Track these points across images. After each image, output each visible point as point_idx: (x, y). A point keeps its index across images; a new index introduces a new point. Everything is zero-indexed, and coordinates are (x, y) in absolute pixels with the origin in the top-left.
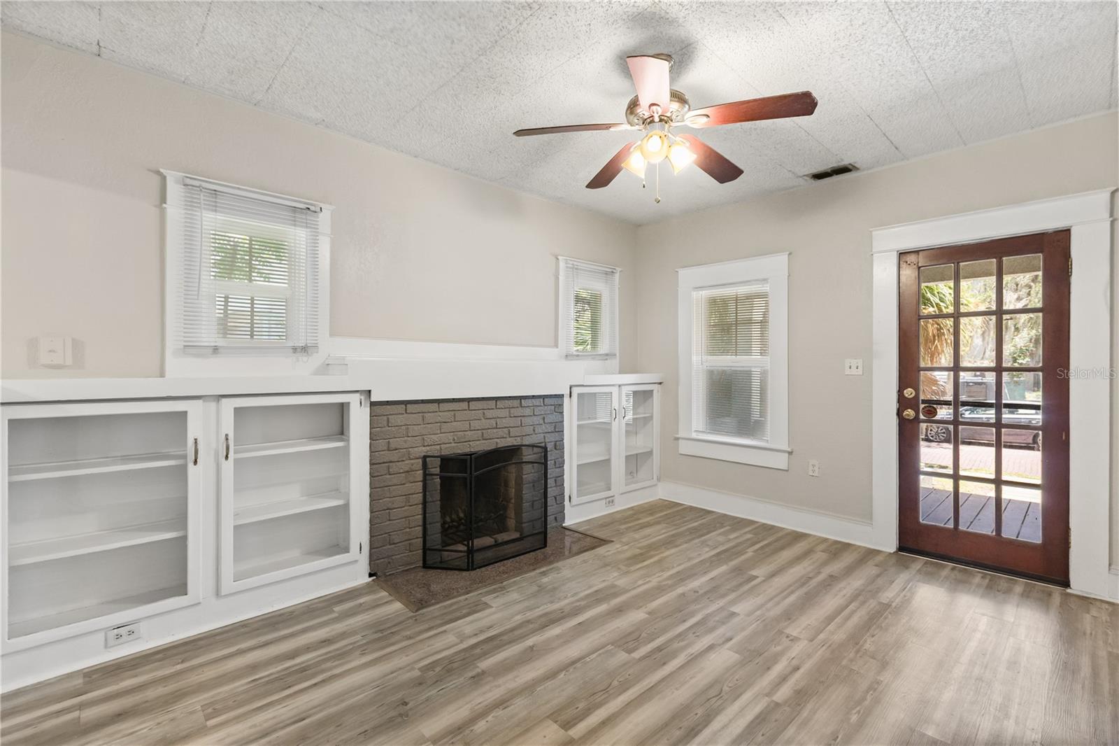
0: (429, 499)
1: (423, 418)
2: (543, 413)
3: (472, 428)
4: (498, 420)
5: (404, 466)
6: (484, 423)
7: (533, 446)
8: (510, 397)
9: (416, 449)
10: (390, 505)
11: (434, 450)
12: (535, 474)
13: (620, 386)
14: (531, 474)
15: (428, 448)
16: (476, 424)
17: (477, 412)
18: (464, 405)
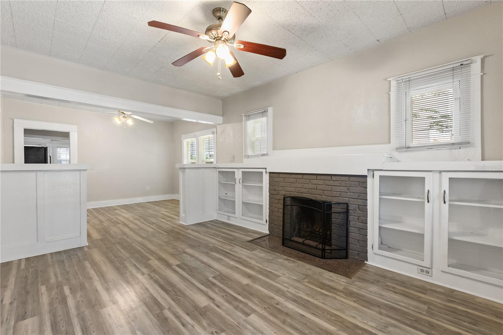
0: (285, 212)
1: (284, 180)
2: (348, 185)
3: (304, 187)
4: (318, 185)
5: (278, 197)
6: (310, 186)
7: (339, 203)
8: (325, 174)
9: (282, 192)
10: (273, 210)
11: (288, 194)
12: (341, 221)
13: (440, 172)
14: (338, 220)
15: (286, 192)
16: (305, 186)
17: (307, 180)
18: (301, 176)
